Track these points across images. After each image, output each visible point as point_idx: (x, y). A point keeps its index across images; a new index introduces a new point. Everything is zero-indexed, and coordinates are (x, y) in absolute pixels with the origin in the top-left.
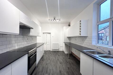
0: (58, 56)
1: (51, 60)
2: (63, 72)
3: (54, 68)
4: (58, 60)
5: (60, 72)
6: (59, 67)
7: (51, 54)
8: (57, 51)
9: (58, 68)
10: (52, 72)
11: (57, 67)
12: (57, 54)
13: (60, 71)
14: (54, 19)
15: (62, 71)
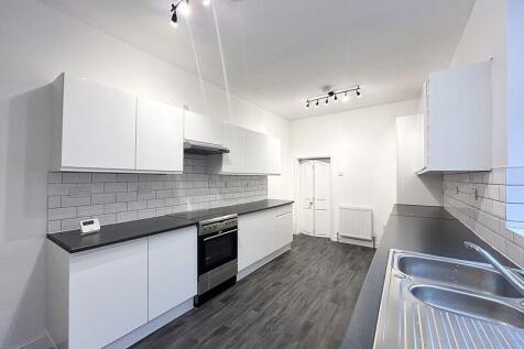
0: (352, 268)
1: (303, 276)
2: (316, 331)
3: (292, 307)
4: (336, 282)
5: (307, 327)
6: (316, 312)
7: (321, 252)
8: (364, 249)
9: (308, 312)
10: (275, 314)
11: (306, 307)
12: (352, 258)
13: (307, 322)
14: (331, 94)
15: (314, 327)
